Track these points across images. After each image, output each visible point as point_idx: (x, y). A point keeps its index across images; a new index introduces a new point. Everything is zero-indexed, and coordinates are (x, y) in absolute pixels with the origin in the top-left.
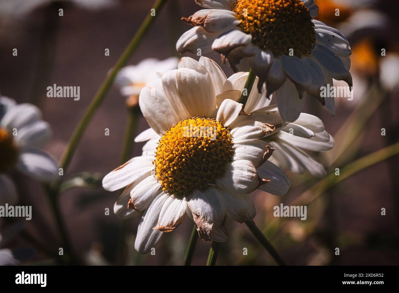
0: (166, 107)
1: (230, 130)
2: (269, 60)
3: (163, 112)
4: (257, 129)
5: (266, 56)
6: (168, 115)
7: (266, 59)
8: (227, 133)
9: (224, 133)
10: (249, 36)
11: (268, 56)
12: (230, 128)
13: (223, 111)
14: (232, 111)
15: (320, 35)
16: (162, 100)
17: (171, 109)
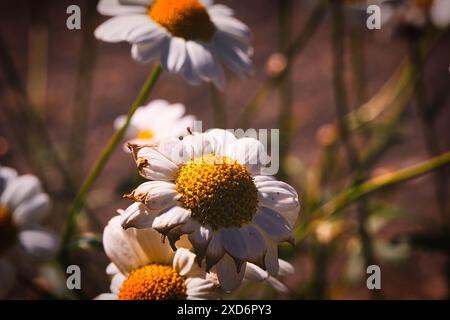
0: (128, 249)
1: (185, 278)
2: (207, 235)
3: (126, 255)
4: (209, 282)
5: (204, 231)
6: (130, 258)
7: (205, 234)
8: (182, 282)
9: (178, 284)
10: (188, 212)
11: (207, 231)
12: (185, 277)
13: (178, 260)
14: (186, 262)
15: (264, 195)
16: (123, 243)
17: (132, 252)
